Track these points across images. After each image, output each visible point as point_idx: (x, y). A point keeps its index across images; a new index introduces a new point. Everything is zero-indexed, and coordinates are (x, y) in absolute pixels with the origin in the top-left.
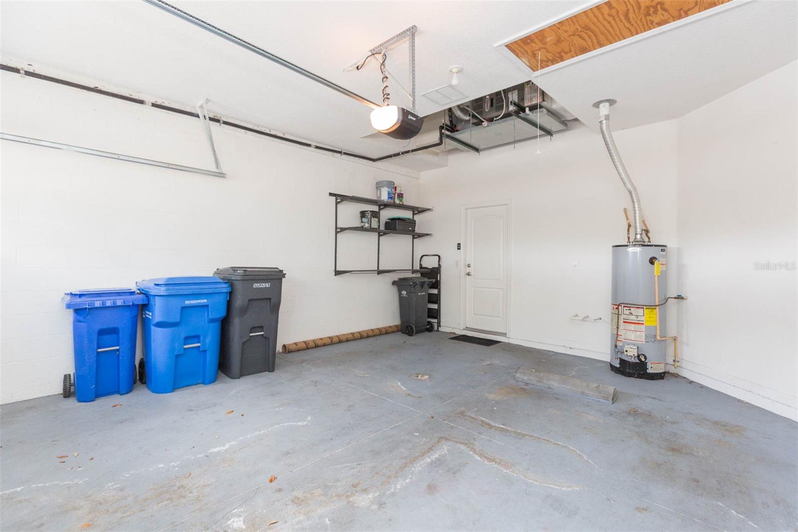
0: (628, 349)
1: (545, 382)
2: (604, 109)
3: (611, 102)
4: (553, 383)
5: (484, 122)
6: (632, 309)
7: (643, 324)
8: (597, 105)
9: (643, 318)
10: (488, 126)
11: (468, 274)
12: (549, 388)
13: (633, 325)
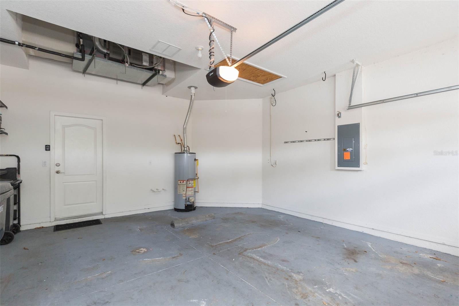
0: (192, 199)
1: (190, 222)
2: (193, 90)
3: (196, 88)
4: (193, 221)
5: (128, 63)
6: (190, 181)
7: (193, 187)
8: (190, 87)
9: (193, 185)
10: (127, 67)
11: (58, 172)
12: (193, 224)
13: (190, 188)
